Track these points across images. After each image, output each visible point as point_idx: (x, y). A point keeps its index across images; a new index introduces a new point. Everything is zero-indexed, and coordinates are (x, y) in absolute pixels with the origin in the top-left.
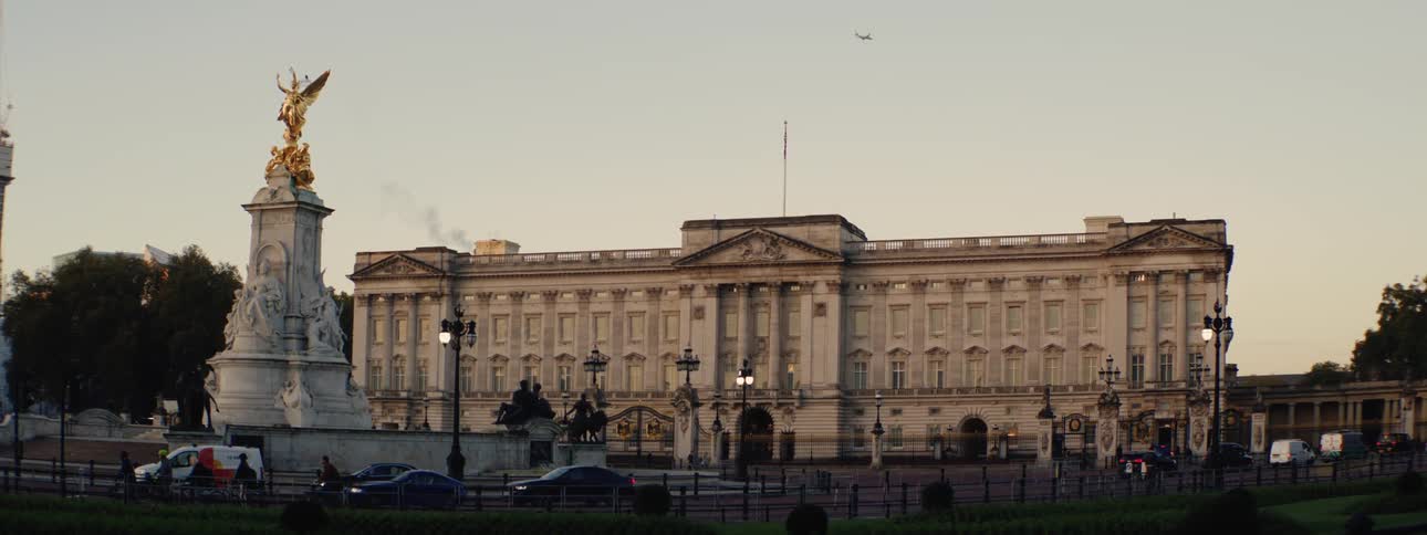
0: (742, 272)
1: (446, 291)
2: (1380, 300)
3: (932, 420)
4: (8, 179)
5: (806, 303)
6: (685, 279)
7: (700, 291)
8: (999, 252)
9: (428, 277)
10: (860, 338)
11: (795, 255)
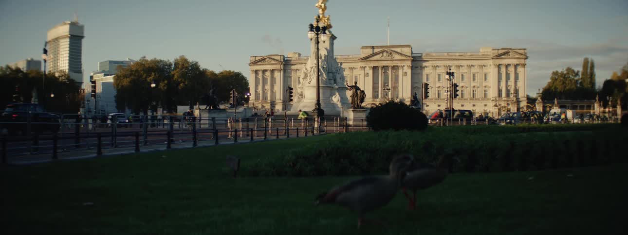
0: (381, 62)
1: (282, 68)
2: (551, 76)
3: (439, 108)
4: (82, 37)
5: (400, 72)
6: (363, 64)
7: (368, 68)
8: (459, 57)
9: (276, 64)
10: (416, 83)
11: (397, 57)
